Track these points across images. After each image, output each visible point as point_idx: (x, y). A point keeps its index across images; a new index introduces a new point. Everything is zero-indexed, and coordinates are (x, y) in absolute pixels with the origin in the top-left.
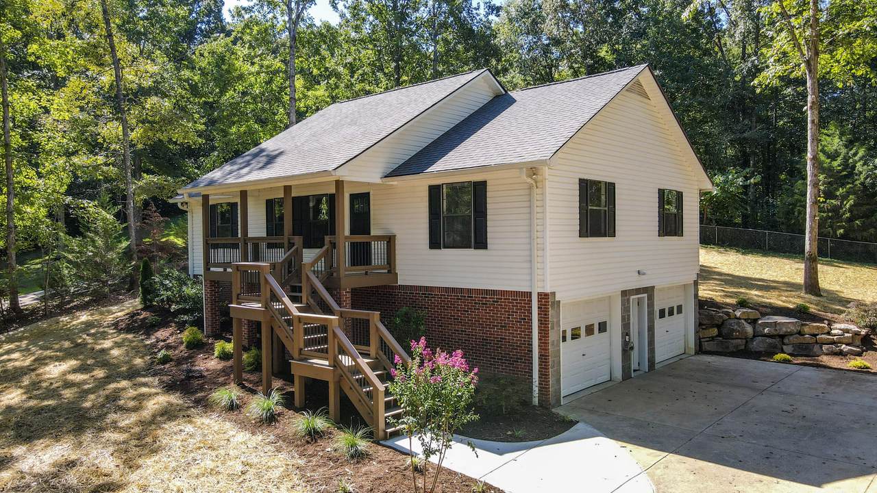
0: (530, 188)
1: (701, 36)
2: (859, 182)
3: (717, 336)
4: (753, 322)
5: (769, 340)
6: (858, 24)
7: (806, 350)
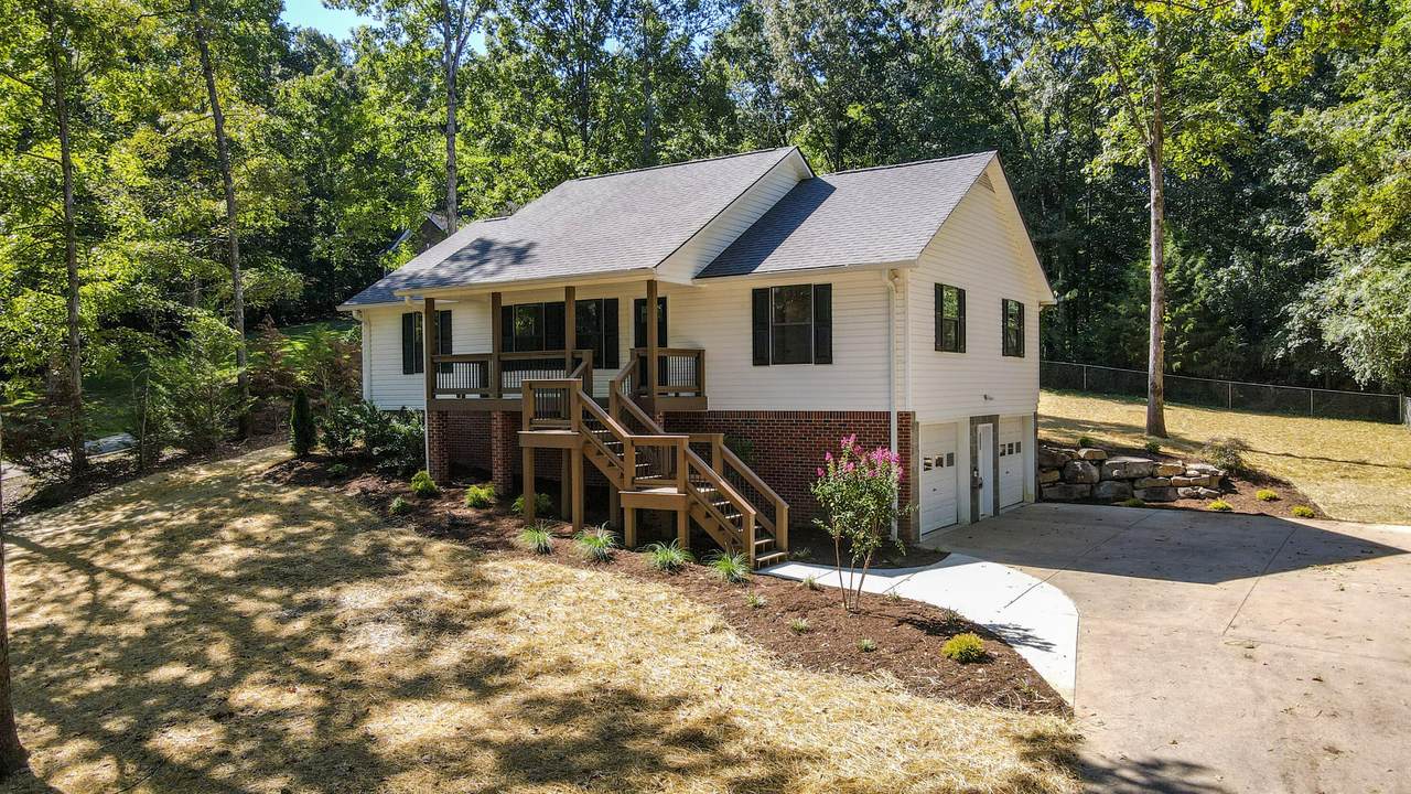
0: (889, 292)
1: (991, 97)
2: (1199, 300)
3: (1059, 481)
4: (1099, 463)
5: (1118, 484)
6: (1210, 105)
7: (1160, 495)
